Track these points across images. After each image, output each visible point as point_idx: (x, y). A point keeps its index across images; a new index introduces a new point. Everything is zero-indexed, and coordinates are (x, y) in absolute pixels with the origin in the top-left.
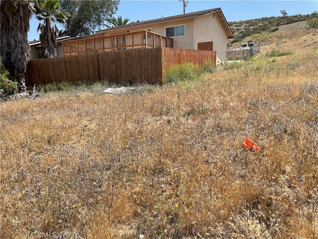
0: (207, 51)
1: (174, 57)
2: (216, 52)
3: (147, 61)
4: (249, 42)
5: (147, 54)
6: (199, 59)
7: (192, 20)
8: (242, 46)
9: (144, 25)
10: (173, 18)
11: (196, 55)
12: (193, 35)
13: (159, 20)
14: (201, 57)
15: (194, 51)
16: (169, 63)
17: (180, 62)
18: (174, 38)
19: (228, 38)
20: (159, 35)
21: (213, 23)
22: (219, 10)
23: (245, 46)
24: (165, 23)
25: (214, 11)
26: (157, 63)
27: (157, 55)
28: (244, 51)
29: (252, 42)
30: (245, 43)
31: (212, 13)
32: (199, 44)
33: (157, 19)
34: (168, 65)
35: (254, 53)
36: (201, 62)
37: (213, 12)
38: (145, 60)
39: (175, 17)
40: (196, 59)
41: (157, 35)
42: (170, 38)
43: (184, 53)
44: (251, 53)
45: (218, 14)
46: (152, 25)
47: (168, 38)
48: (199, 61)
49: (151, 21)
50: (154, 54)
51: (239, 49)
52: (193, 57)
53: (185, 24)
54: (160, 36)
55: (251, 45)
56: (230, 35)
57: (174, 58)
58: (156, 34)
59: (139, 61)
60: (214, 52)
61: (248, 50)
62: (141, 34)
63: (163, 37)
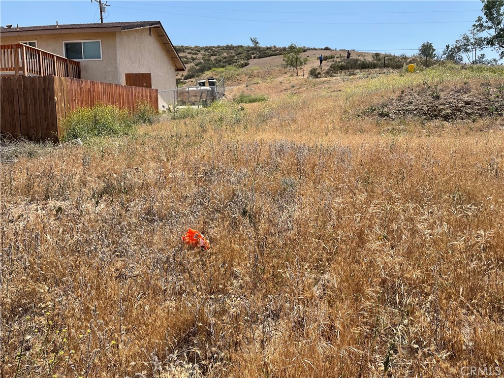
0: (141, 88)
1: (79, 95)
2: (157, 90)
3: (25, 100)
4: (208, 80)
5: (25, 86)
6: (128, 99)
7: (113, 34)
8: (200, 84)
9: (20, 34)
10: (78, 27)
11: (123, 94)
12: (116, 61)
13: (52, 28)
14: (132, 98)
15: (118, 87)
16: (71, 103)
17: (92, 104)
18: (82, 61)
19: (176, 71)
20: (51, 54)
21: (150, 43)
22: (158, 25)
23: (203, 84)
24: (64, 34)
25: (150, 25)
26: (46, 104)
27: (44, 90)
28: (202, 92)
29: (213, 79)
30: (204, 81)
31: (146, 27)
32: (128, 76)
33: (47, 26)
34: (70, 109)
35: (216, 96)
36: (132, 106)
37: (148, 27)
38: (21, 96)
39: (81, 26)
40: (123, 100)
41: (46, 53)
42: (74, 62)
43: (100, 88)
44: (213, 96)
45: (156, 30)
46: (37, 35)
47: (70, 61)
48: (129, 103)
49: (35, 29)
50: (38, 87)
51: (195, 89)
52: (117, 96)
53: (100, 41)
54: (53, 56)
55: (212, 84)
56: (179, 67)
57: (79, 98)
58: (44, 52)
59: (8, 99)
60: (154, 91)
61: (208, 91)
62: (12, 49)
63: (60, 57)
